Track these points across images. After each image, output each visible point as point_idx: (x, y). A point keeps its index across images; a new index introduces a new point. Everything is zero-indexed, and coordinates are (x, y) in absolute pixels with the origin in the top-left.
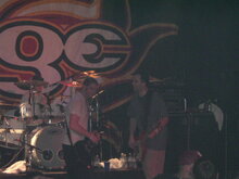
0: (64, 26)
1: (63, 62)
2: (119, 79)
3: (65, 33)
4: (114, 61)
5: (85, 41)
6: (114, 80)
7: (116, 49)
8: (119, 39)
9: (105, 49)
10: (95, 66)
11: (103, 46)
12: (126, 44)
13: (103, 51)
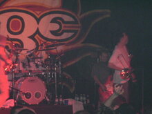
0: (38, 12)
1: (37, 35)
2: (74, 46)
3: (38, 17)
4: (70, 34)
5: (51, 22)
6: (70, 47)
7: (73, 27)
8: (73, 20)
9: (65, 27)
10: (58, 38)
11: (63, 25)
12: (78, 23)
13: (63, 29)
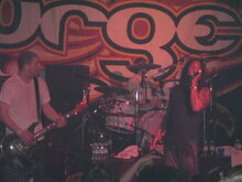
0: (177, 8)
1: (175, 44)
2: (233, 62)
3: (177, 15)
4: (228, 43)
5: (197, 23)
6: (227, 63)
7: (231, 31)
8: (233, 20)
9: (218, 31)
10: (208, 48)
11: (216, 28)
12: (240, 25)
13: (216, 33)
